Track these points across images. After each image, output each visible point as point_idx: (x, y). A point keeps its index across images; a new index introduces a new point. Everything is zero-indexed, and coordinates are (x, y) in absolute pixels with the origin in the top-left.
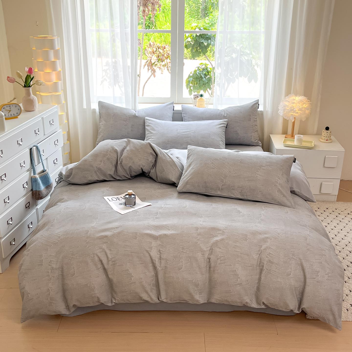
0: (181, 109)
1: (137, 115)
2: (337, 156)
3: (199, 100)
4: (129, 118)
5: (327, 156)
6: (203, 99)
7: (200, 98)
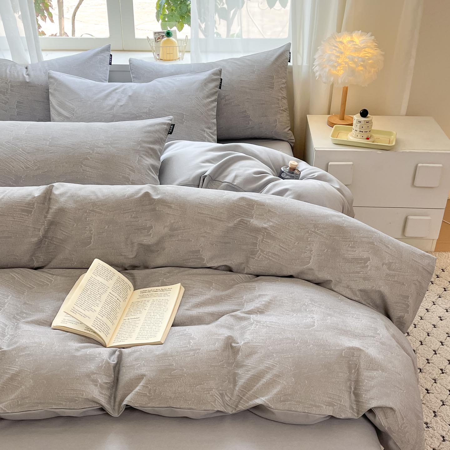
0: (129, 64)
1: (28, 81)
2: (441, 165)
3: (165, 42)
4: (12, 86)
5: (420, 165)
6: (172, 42)
7: (167, 39)
